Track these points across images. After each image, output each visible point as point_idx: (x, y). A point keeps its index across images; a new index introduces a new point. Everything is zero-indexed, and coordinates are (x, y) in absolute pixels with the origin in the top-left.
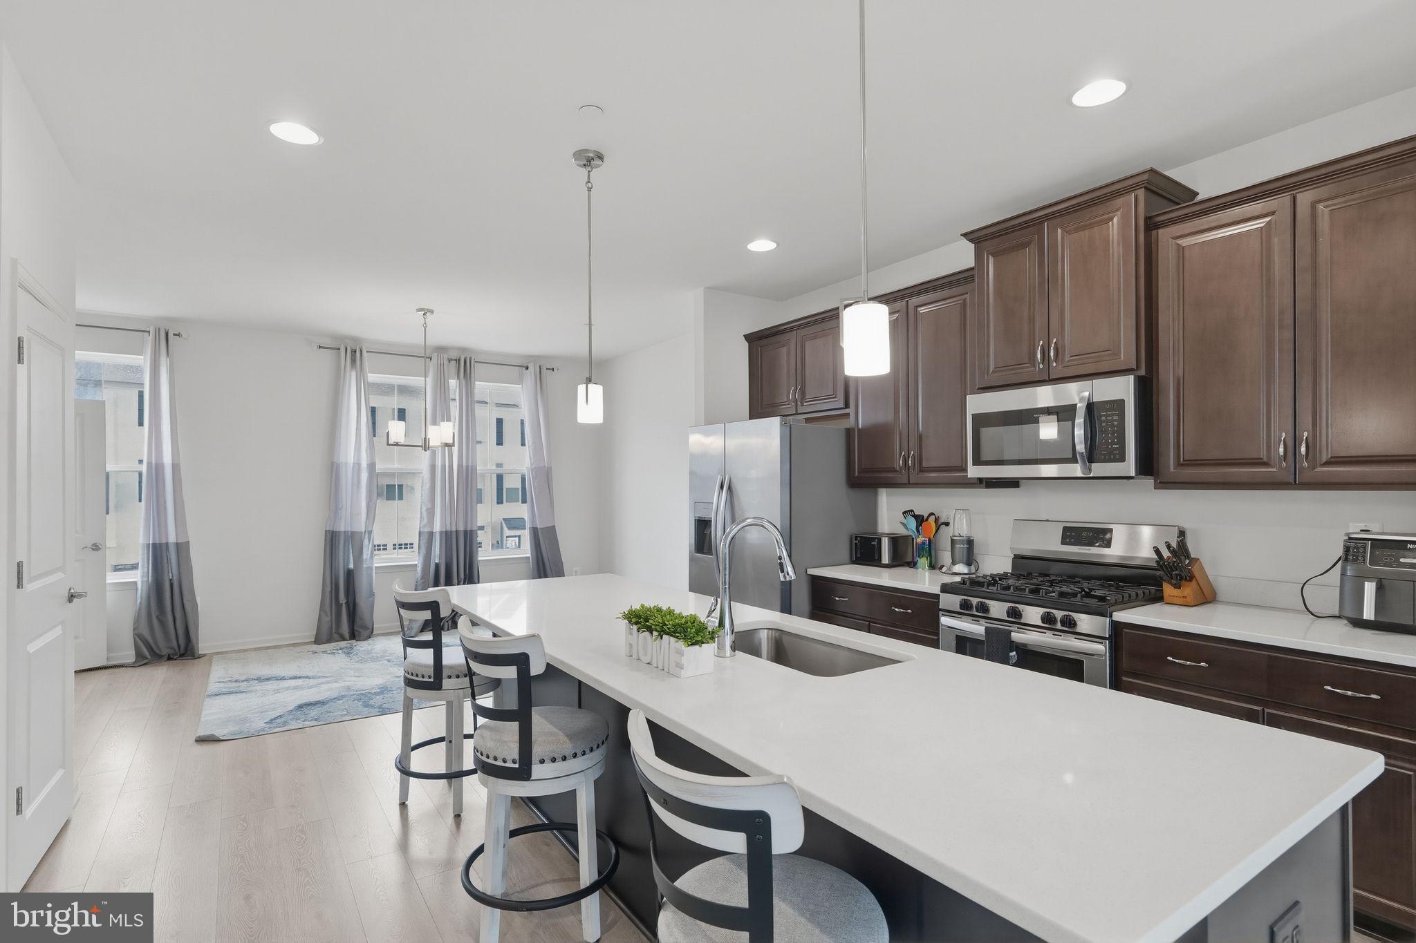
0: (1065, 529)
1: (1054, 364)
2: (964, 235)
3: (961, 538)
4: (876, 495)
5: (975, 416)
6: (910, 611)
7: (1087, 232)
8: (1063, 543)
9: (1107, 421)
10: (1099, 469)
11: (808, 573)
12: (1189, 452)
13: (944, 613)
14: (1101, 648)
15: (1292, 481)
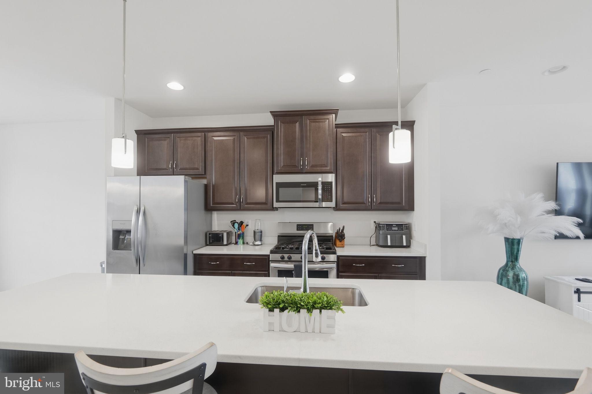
0: (298, 225)
1: (306, 167)
2: (271, 112)
3: (258, 231)
4: (212, 214)
5: (277, 183)
6: (254, 263)
7: (318, 123)
8: (297, 230)
9: (327, 188)
10: (324, 204)
11: (194, 253)
12: (346, 200)
13: (272, 262)
14: (334, 265)
15: (371, 208)
